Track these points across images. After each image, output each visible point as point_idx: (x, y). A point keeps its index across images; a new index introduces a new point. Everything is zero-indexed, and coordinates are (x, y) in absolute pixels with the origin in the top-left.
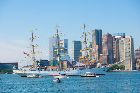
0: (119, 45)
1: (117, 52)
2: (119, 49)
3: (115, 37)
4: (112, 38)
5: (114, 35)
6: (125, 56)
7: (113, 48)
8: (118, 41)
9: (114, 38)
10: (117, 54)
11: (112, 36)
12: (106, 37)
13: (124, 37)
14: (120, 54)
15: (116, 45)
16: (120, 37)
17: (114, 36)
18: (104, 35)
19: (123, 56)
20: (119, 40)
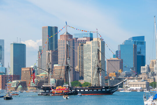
0: (83, 52)
1: (80, 61)
2: (82, 58)
3: (78, 40)
4: (73, 40)
5: (76, 35)
6: (91, 68)
7: (74, 57)
8: (82, 45)
9: (76, 41)
10: (79, 65)
11: (73, 37)
12: (64, 38)
13: (91, 39)
14: (85, 65)
15: (79, 52)
16: (85, 39)
17: (77, 37)
18: (61, 36)
19: (89, 68)
20: (84, 44)
